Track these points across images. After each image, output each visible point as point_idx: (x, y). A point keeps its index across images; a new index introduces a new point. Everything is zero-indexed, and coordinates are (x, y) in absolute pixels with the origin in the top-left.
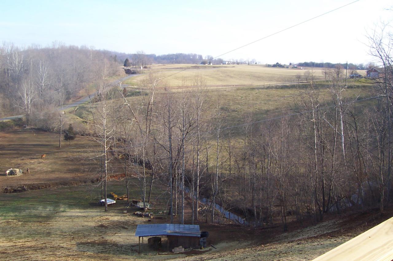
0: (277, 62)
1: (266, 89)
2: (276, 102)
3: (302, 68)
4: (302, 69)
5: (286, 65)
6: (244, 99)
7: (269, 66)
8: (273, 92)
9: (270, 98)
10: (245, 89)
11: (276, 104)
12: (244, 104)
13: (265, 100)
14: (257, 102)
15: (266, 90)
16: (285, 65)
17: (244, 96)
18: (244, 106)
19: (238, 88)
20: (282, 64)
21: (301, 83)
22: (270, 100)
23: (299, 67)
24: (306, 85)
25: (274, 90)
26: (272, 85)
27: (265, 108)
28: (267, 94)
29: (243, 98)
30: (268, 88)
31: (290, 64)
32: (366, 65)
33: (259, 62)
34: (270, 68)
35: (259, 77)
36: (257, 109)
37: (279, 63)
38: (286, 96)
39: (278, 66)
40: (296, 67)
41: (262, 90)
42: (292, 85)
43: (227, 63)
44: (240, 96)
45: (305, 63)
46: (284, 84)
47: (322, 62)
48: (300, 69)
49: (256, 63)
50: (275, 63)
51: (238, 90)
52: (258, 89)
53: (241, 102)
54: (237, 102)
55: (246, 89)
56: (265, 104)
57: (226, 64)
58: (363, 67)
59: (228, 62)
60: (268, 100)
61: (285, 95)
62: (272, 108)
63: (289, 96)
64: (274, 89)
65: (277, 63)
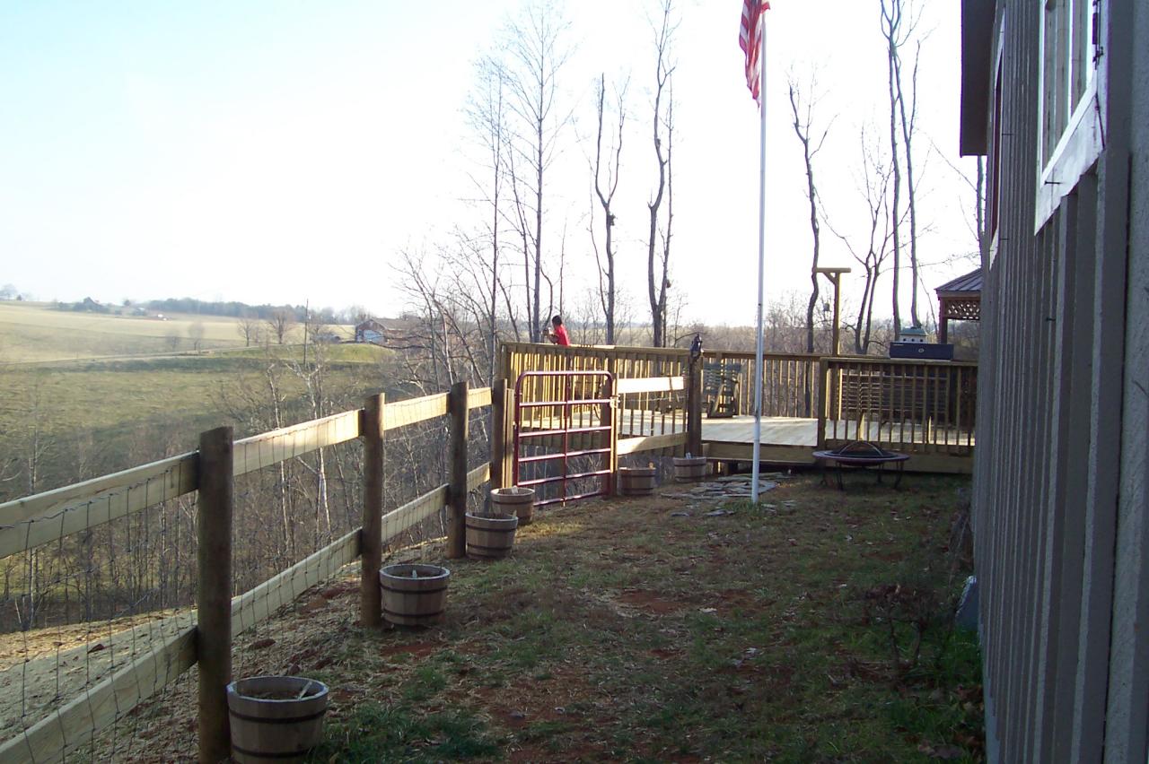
0: (86, 297)
1: (85, 371)
2: (119, 408)
3: (160, 316)
4: (162, 319)
5: (114, 306)
6: (22, 400)
7: (62, 307)
8: (107, 378)
9: (100, 397)
10: (20, 370)
11: (118, 411)
13: (86, 401)
14: (63, 408)
15: (85, 375)
16: (109, 305)
17: (21, 391)
20: (103, 301)
21: (182, 355)
22: (100, 402)
23: (153, 314)
24: (198, 360)
25: (109, 375)
26: (100, 361)
27: (90, 423)
28: (89, 386)
29: (18, 397)
30: (89, 368)
31: (127, 303)
32: (341, 312)
33: (27, 296)
34: (64, 313)
35: (37, 340)
36: (64, 427)
37: (94, 299)
38: (144, 390)
39: (91, 308)
40: (144, 314)
41: (74, 374)
42: (158, 360)
45: (170, 300)
46: (136, 359)
47: (218, 301)
48: (157, 318)
49: (19, 298)
50: (80, 300)
52: (60, 372)
53: (14, 407)
55: (25, 372)
56: (87, 411)
58: (334, 316)
60: (94, 402)
61: (141, 387)
62: (110, 423)
63: (151, 389)
64: (107, 372)
65: (88, 300)
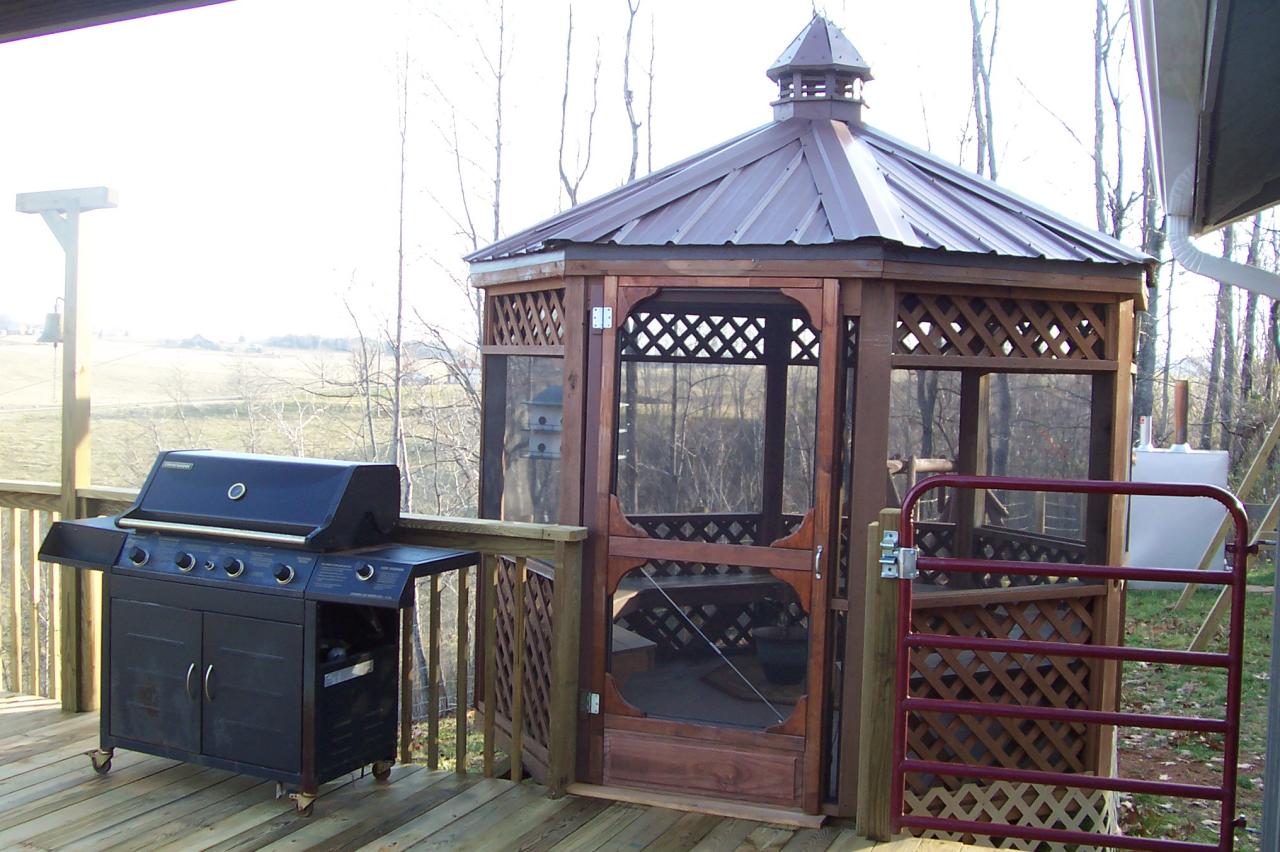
1: (124, 418)
3: (276, 353)
5: (227, 342)
6: (43, 452)
7: (169, 344)
12: (42, 468)
16: (222, 341)
17: (47, 442)
18: (42, 475)
19: (26, 413)
23: (269, 351)
26: (144, 406)
28: (124, 436)
29: (40, 449)
31: (242, 339)
37: (205, 335)
39: (199, 344)
40: (259, 351)
41: (112, 421)
43: (23, 330)
44: (32, 441)
48: (271, 356)
50: (192, 335)
51: (27, 420)
53: (34, 461)
54: (21, 460)
57: (19, 333)
59: (28, 328)
65: (198, 336)
